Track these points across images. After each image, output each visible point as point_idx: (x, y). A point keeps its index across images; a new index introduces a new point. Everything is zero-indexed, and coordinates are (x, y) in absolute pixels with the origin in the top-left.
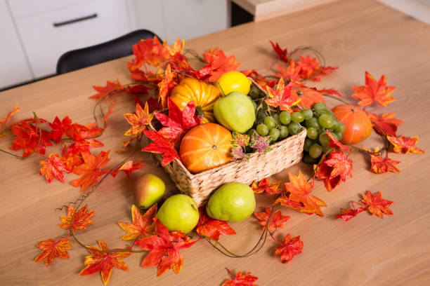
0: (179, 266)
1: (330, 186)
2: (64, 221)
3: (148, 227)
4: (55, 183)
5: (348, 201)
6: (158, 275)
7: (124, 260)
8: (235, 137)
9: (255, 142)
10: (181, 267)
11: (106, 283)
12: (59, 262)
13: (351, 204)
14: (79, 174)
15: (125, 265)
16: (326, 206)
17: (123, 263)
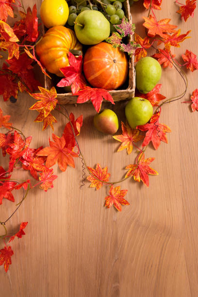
0: (166, 128)
1: (156, 6)
2: (94, 186)
3: (129, 135)
4: (55, 182)
5: (173, 3)
6: (167, 143)
7: (146, 158)
8: (112, 42)
9: (123, 31)
10: (168, 127)
11: (158, 174)
12: (127, 197)
13: (177, 4)
14: (55, 164)
15: (150, 159)
16: (170, 20)
17: (148, 159)
